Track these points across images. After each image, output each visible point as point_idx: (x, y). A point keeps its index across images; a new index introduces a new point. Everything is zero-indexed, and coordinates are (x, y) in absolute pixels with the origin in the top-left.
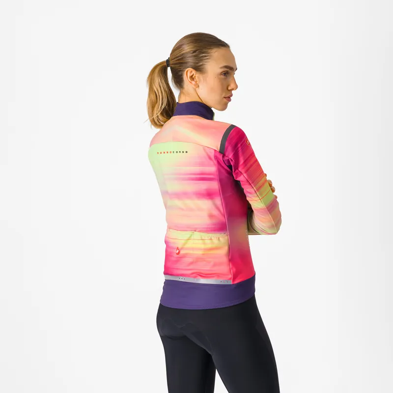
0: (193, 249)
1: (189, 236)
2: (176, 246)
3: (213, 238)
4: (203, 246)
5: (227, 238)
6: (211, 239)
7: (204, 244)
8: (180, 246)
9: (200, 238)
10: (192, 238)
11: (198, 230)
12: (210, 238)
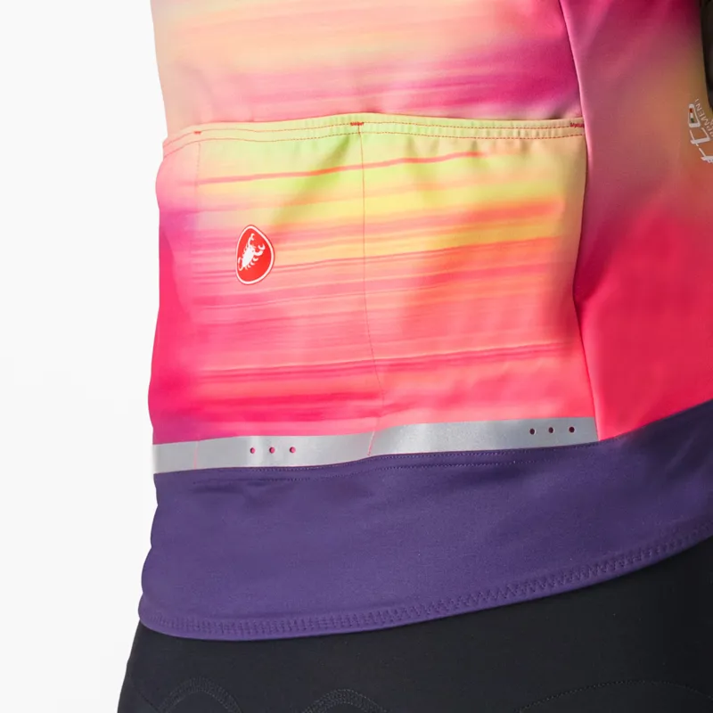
0: (361, 229)
1: (327, 146)
2: (239, 222)
3: (484, 146)
4: (413, 203)
5: (572, 144)
6: (474, 153)
7: (427, 185)
8: (263, 220)
9: (401, 154)
10: (352, 158)
11: (391, 98)
12: (465, 146)
